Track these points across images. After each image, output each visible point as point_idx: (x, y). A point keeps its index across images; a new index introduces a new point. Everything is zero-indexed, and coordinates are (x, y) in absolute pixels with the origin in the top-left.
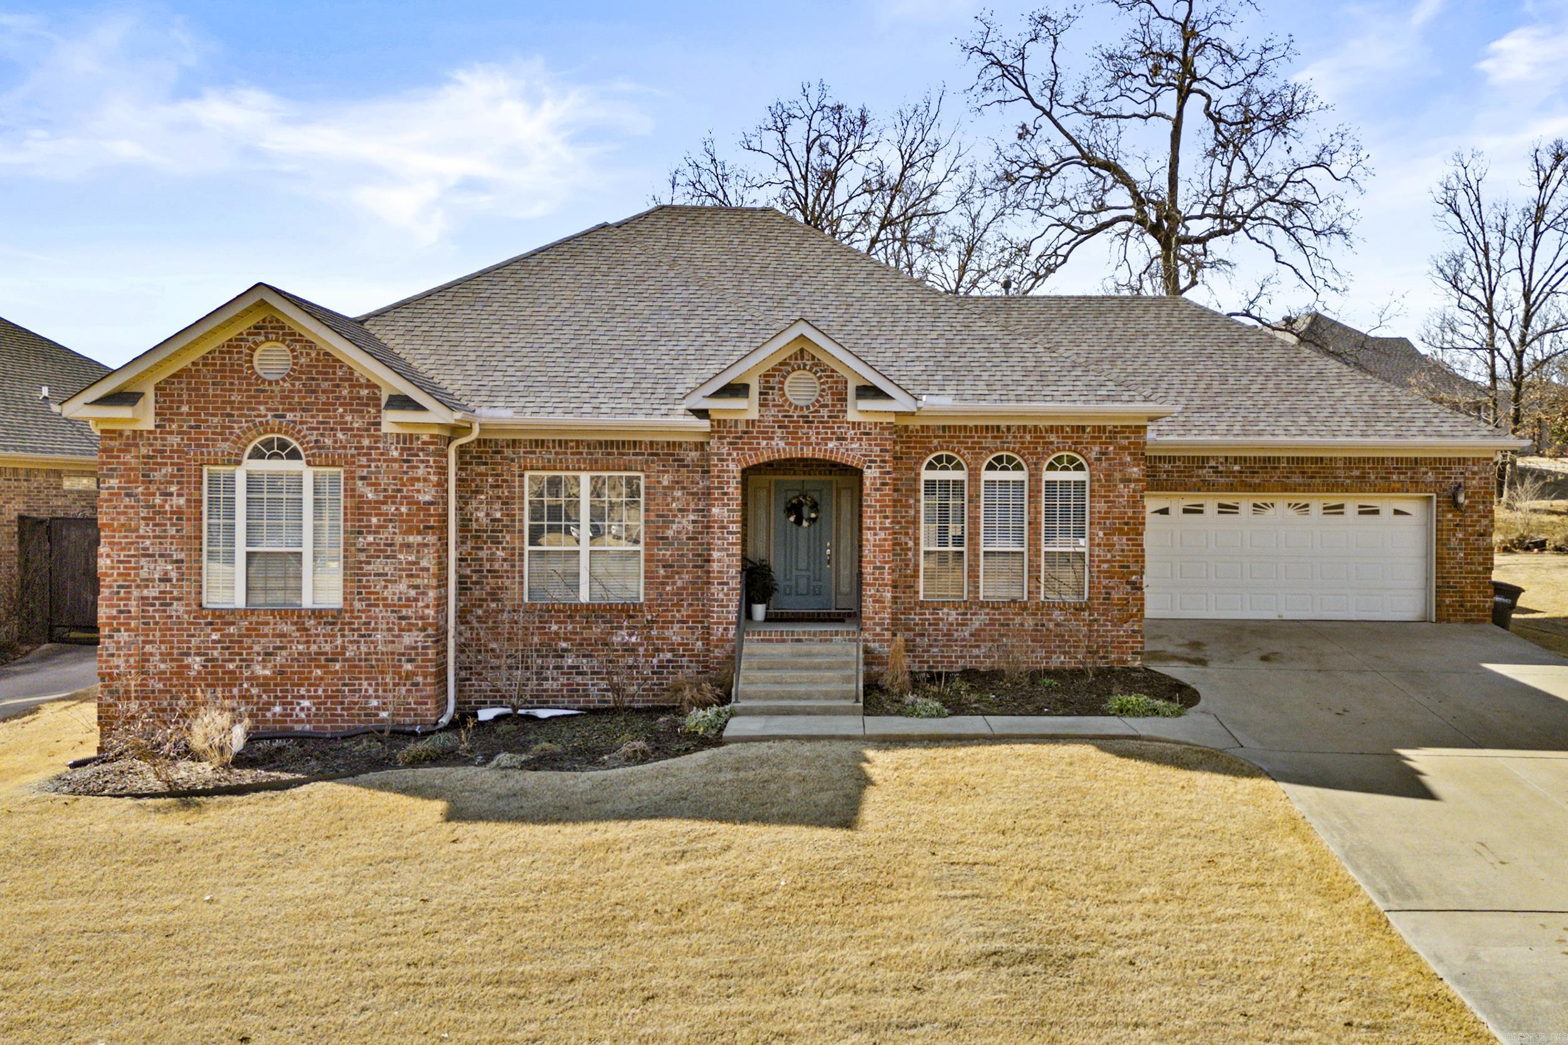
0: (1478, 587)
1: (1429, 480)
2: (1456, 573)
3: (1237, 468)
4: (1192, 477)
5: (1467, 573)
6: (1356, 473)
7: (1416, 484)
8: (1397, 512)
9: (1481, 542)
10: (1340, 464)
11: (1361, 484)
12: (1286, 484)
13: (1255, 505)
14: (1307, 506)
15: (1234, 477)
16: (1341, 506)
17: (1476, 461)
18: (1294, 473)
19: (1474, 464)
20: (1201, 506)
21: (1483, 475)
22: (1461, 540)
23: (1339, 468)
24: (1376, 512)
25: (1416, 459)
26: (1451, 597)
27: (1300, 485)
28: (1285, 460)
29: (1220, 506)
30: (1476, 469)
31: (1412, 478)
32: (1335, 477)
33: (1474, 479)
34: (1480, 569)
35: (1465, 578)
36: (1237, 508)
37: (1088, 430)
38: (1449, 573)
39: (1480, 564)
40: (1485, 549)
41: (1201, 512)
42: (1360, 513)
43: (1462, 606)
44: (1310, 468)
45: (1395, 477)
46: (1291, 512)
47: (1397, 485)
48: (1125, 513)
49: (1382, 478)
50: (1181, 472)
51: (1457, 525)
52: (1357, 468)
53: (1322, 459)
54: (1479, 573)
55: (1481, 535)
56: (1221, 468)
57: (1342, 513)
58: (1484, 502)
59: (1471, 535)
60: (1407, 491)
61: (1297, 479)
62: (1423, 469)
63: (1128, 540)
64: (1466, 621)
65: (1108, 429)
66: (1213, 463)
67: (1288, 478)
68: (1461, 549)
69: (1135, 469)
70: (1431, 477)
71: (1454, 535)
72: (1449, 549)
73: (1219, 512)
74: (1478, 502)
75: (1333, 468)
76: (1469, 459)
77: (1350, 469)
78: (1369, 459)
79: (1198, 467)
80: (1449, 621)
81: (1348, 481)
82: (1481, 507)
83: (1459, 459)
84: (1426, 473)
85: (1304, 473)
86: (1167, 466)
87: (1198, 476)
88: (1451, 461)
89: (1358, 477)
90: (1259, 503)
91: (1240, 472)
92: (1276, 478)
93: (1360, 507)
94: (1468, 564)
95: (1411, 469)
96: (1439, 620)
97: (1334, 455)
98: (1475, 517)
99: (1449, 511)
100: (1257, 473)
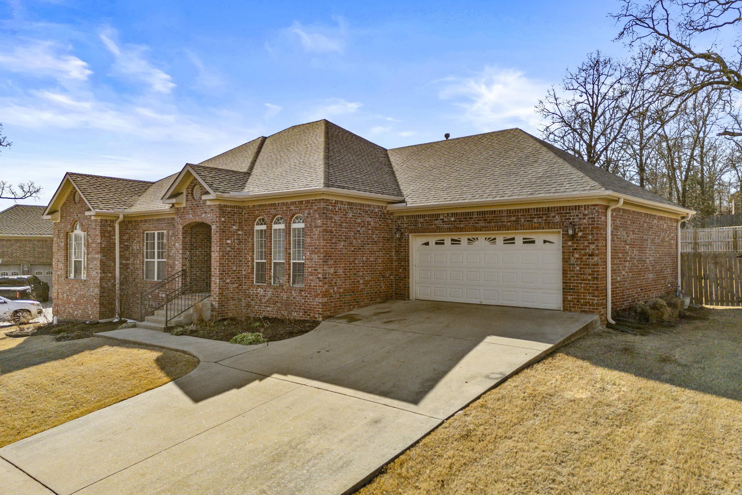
0: (589, 290)
1: (556, 221)
2: (574, 280)
3: (453, 219)
4: (432, 225)
5: (581, 280)
6: (513, 219)
7: (549, 225)
8: (545, 242)
9: (591, 260)
10: (505, 214)
11: (516, 225)
12: (476, 227)
13: (469, 239)
14: (495, 239)
15: (452, 224)
16: (513, 239)
17: (586, 207)
18: (480, 220)
19: (585, 209)
20: (443, 240)
21: (591, 216)
22: (577, 258)
23: (504, 216)
24: (533, 242)
25: (548, 208)
26: (572, 295)
27: (483, 227)
28: (476, 214)
29: (452, 240)
30: (586, 212)
31: (546, 220)
32: (502, 222)
33: (585, 219)
34: (590, 277)
35: (580, 283)
36: (460, 241)
37: (304, 203)
38: (570, 280)
39: (589, 275)
40: (593, 265)
41: (443, 244)
42: (524, 243)
43: (578, 302)
44: (489, 217)
45: (535, 220)
46: (487, 243)
47: (537, 225)
48: (316, 243)
49: (528, 221)
50: (428, 222)
51: (575, 249)
52: (514, 216)
53: (495, 211)
54: (589, 280)
55: (590, 255)
56: (445, 220)
57: (514, 243)
58: (592, 234)
59: (584, 255)
60: (543, 228)
61: (482, 224)
62: (553, 214)
63: (318, 256)
64: (582, 311)
65: (311, 201)
66: (442, 217)
67: (477, 223)
68: (577, 265)
69: (319, 221)
70: (557, 219)
71: (573, 256)
72: (570, 264)
73: (452, 244)
74: (588, 234)
75: (501, 216)
76: (582, 206)
77: (510, 216)
78: (521, 210)
79: (435, 220)
80: (570, 311)
81: (509, 224)
82: (590, 237)
83: (576, 206)
84: (555, 216)
85: (485, 220)
86: (422, 220)
87: (435, 225)
88: (571, 208)
89: (514, 221)
90: (470, 238)
91: (454, 221)
92: (471, 224)
93: (524, 239)
94: (581, 274)
95: (545, 214)
96: (565, 309)
97: (501, 209)
98: (586, 243)
99: (569, 240)
100: (462, 221)
